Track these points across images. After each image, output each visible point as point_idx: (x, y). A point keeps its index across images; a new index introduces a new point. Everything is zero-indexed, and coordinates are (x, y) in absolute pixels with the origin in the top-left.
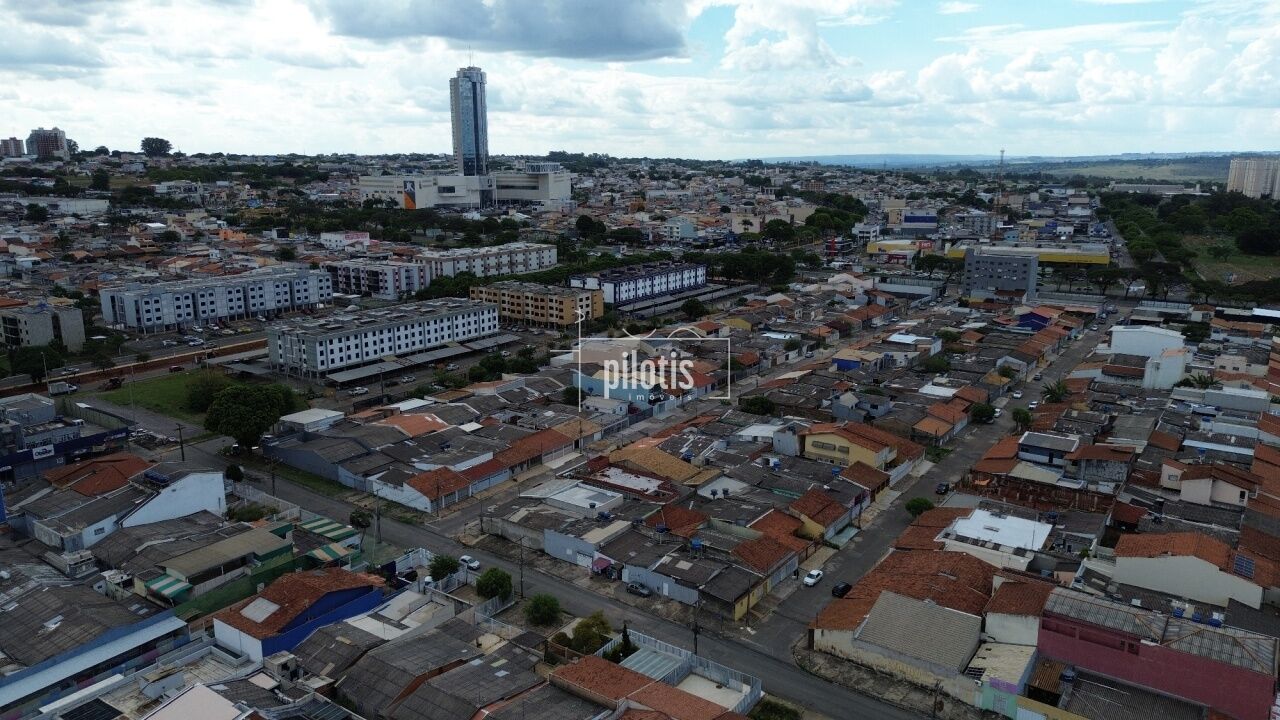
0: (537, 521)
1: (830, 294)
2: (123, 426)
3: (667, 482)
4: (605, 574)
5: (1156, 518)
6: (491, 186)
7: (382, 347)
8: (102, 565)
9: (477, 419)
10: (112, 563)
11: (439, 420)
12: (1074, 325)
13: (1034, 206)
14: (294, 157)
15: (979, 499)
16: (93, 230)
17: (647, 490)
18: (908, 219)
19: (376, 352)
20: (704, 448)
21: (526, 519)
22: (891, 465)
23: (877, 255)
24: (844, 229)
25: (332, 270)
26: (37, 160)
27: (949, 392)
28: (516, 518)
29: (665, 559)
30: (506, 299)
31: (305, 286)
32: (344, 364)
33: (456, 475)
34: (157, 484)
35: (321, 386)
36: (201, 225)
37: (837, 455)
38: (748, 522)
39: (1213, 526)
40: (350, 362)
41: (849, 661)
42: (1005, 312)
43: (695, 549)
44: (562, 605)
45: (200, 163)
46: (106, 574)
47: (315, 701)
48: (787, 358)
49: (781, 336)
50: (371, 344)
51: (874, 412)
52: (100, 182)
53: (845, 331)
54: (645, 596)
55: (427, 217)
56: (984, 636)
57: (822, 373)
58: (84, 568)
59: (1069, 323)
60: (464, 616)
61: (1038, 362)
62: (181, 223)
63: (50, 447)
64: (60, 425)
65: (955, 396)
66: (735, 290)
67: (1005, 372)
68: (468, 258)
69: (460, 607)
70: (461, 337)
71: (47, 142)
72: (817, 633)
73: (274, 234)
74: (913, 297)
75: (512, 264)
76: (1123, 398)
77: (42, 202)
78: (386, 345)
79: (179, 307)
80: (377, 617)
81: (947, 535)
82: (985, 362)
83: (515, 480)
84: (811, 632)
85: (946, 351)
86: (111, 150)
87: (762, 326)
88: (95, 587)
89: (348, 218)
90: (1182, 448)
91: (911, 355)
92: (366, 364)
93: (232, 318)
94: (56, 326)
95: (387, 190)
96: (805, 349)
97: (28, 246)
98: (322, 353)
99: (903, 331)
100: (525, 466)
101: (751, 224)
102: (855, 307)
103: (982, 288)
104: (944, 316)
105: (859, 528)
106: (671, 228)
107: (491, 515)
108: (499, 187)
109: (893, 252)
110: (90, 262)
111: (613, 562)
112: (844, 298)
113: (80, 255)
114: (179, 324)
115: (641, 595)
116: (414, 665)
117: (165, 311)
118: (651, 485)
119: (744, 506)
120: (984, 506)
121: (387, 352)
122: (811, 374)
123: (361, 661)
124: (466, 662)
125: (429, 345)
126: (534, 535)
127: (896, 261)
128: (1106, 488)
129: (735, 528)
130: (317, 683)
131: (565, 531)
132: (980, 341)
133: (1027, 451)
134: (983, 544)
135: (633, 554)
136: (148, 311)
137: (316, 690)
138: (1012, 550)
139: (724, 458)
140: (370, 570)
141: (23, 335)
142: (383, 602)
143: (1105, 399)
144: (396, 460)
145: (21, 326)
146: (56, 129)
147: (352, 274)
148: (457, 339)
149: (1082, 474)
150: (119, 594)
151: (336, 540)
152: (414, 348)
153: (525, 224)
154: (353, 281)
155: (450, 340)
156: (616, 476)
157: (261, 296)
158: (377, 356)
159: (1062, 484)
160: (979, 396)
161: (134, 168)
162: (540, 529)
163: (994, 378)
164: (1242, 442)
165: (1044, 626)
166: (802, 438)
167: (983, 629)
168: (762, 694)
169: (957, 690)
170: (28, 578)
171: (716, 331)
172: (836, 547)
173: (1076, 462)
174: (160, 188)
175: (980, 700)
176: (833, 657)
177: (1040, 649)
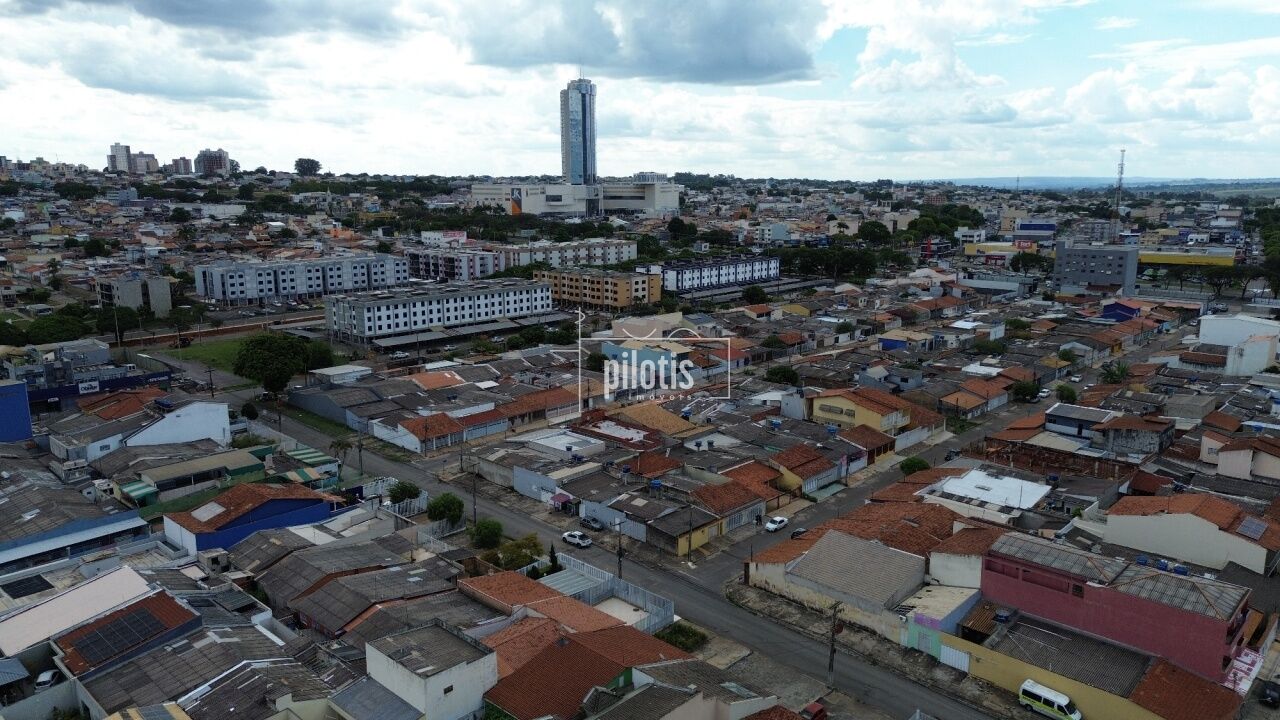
0: (510, 460)
1: (905, 287)
2: (167, 369)
3: (653, 435)
4: (562, 509)
5: (1177, 486)
6: (597, 195)
7: (430, 317)
8: (97, 474)
9: (496, 379)
10: (105, 473)
11: (458, 377)
12: (1167, 318)
13: (1173, 217)
15: (980, 462)
17: (632, 439)
18: (1023, 227)
19: (424, 322)
20: (705, 408)
21: (503, 458)
22: (903, 430)
23: (975, 257)
24: (947, 234)
25: (414, 257)
26: (201, 177)
27: (994, 371)
28: (492, 458)
29: (624, 496)
30: (566, 282)
31: (382, 269)
32: (390, 331)
33: (451, 421)
34: (164, 409)
35: (358, 347)
37: (844, 419)
38: (719, 469)
39: (1246, 499)
40: (398, 330)
41: (781, 596)
42: (1091, 306)
43: (659, 488)
44: (505, 532)
45: (343, 180)
46: (97, 482)
47: (231, 590)
48: (837, 340)
49: (834, 320)
50: (419, 314)
51: (903, 385)
52: (247, 194)
53: (909, 319)
54: (596, 530)
55: (527, 221)
56: (928, 579)
57: (863, 351)
58: (77, 475)
59: (1160, 316)
60: (405, 533)
61: (1112, 351)
62: (300, 223)
63: (95, 384)
64: (112, 367)
65: (999, 375)
66: (808, 283)
67: (1067, 356)
68: (545, 250)
69: (400, 524)
70: (512, 314)
71: (212, 161)
72: (752, 566)
73: (380, 233)
74: (997, 292)
75: (590, 257)
76: (1192, 381)
77: (188, 207)
78: (435, 316)
79: (261, 283)
80: (322, 528)
81: (932, 492)
82: (1048, 347)
83: (513, 431)
84: (747, 566)
85: (1009, 337)
86: (268, 170)
87: (820, 312)
88: (85, 492)
89: (450, 221)
90: (1240, 429)
91: (963, 337)
92: (412, 333)
93: (311, 295)
94: (146, 294)
95: (496, 197)
96: (858, 333)
97: (159, 238)
98: (369, 319)
99: (971, 319)
100: (526, 419)
101: (847, 227)
102: (928, 298)
103: (1074, 283)
104: (1022, 308)
105: (846, 485)
106: (763, 230)
107: (473, 454)
108: (605, 198)
109: (992, 253)
110: (207, 251)
111: (571, 497)
112: (919, 291)
113: (200, 245)
114: (260, 298)
116: (331, 566)
117: (248, 285)
118: (636, 436)
119: (725, 457)
120: (983, 468)
121: (436, 323)
122: (852, 352)
123: (284, 560)
124: (385, 567)
125: (478, 319)
126: (505, 472)
127: (993, 261)
128: (1134, 459)
129: (707, 475)
130: (239, 575)
131: (538, 470)
132: (1053, 329)
133: (1054, 422)
134: (969, 501)
135: (593, 492)
136: (233, 285)
137: (234, 581)
138: (997, 508)
139: (725, 417)
140: (335, 493)
141: (116, 300)
142: (331, 517)
143: (1174, 382)
144: (403, 408)
145: (115, 292)
146: (220, 150)
147: (432, 261)
148: (507, 315)
149: (1110, 445)
150: (101, 498)
151: (313, 465)
152: (464, 321)
153: (621, 228)
154: (432, 268)
155: (502, 315)
156: (608, 428)
157: (339, 276)
158: (425, 326)
159: (1081, 452)
160: (1024, 375)
161: (282, 183)
162: (510, 467)
163: (1052, 360)
165: (988, 567)
166: (810, 402)
167: (927, 571)
168: (676, 618)
169: (883, 627)
170: (25, 479)
171: (768, 314)
172: (814, 500)
173: (1104, 432)
174: (297, 198)
175: (905, 638)
176: (765, 592)
177: (982, 592)
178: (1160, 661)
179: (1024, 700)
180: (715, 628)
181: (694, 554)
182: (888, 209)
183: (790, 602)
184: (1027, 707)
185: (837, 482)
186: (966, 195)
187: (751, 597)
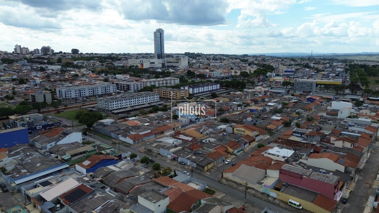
0: (159, 146)
1: (254, 92)
2: (59, 122)
3: (194, 138)
4: (174, 159)
5: (325, 150)
6: (165, 62)
7: (127, 104)
8: (51, 153)
9: (149, 122)
10: (54, 152)
11: (139, 122)
12: (323, 101)
13: (326, 68)
14: (113, 54)
16: (57, 74)
18: (285, 72)
20: (206, 130)
21: (156, 146)
22: (257, 136)
23: (273, 82)
24: (265, 74)
25: (117, 84)
26: (43, 55)
27: (279, 118)
28: (154, 146)
29: (189, 156)
30: (162, 92)
31: (109, 88)
32: (117, 108)
33: (140, 135)
34: (65, 134)
35: (110, 113)
36: (85, 72)
37: (242, 133)
38: (213, 148)
39: (341, 153)
40: (118, 108)
41: (231, 181)
42: (304, 98)
43: (198, 153)
44: (161, 166)
45: (87, 56)
46: (52, 155)
47: (97, 183)
48: (237, 109)
49: (236, 103)
50: (124, 103)
51: (256, 123)
52: (59, 61)
53: (256, 102)
55: (146, 71)
56: (266, 176)
57: (245, 112)
58: (47, 153)
59: (321, 101)
60: (136, 167)
61: (309, 111)
62: (79, 72)
63: (41, 126)
64: (44, 121)
65: (281, 119)
66: (228, 91)
67: (298, 113)
68: (154, 82)
69: (135, 165)
70: (149, 102)
71: (46, 50)
72: (224, 173)
73: (104, 75)
74: (279, 93)
75: (166, 83)
76: (329, 120)
77: (44, 66)
79: (76, 93)
80: (115, 166)
81: (266, 153)
82: (293, 111)
83: (156, 137)
84: (223, 173)
85: (283, 108)
87: (232, 100)
88: (50, 158)
89: (124, 71)
90: (341, 134)
91: (271, 108)
92: (122, 108)
93: (90, 96)
94: (45, 98)
95: (136, 63)
96: (243, 107)
97: (39, 77)
98: (111, 105)
99: (272, 102)
100: (159, 134)
101: (237, 73)
102: (261, 96)
103: (299, 91)
104: (286, 98)
105: (244, 151)
106: (214, 74)
107: (148, 145)
108: (167, 62)
109: (277, 81)
110: (55, 82)
111: (176, 156)
112: (258, 93)
113: (52, 80)
114: (76, 98)
115: (182, 164)
116: (121, 176)
117: (72, 94)
118: (190, 139)
119: (213, 144)
120: (278, 146)
122: (242, 113)
123: (109, 175)
124: (134, 176)
125: (140, 104)
126: (157, 150)
127: (278, 83)
128: (315, 143)
129: (209, 149)
130: (98, 179)
131: (166, 149)
132: (294, 105)
133: (295, 133)
134: (275, 155)
135: (182, 155)
136: (68, 94)
137: (98, 181)
138: (282, 157)
139: (212, 133)
140: (115, 156)
141: (36, 100)
142: (117, 163)
143: (324, 121)
144: (126, 132)
145: (36, 97)
146: (48, 46)
147: (122, 85)
148: (147, 102)
149: (309, 139)
150: (55, 160)
151: (108, 149)
152: (136, 104)
153: (173, 72)
154: (123, 87)
156: (182, 137)
157: (97, 91)
158: (126, 106)
159: (301, 141)
160: (287, 119)
162: (159, 148)
163: (294, 115)
164: (359, 133)
165: (280, 173)
166: (233, 129)
167: (266, 174)
168: (207, 187)
169: (256, 188)
170: (33, 155)
171: (219, 101)
172: (236, 155)
173: (307, 136)
174: (75, 63)
175: (262, 190)
176: (227, 180)
177: (279, 179)
178: (320, 194)
179: (289, 204)
180: (216, 189)
181: (208, 170)
182: (247, 65)
183: (233, 182)
184: (290, 205)
185: (242, 150)
186: (269, 59)
187: (224, 181)
